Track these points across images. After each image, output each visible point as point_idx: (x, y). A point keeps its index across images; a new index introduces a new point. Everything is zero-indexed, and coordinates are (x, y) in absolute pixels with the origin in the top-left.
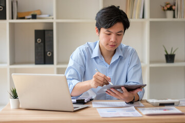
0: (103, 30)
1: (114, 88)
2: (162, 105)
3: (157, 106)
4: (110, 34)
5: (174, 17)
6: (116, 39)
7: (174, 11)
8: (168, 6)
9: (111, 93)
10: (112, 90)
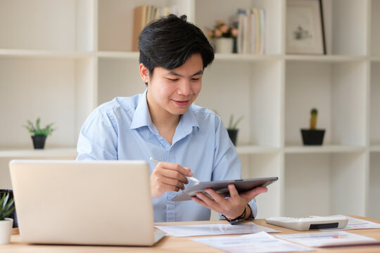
0: (160, 73)
1: (211, 188)
2: (314, 227)
3: (304, 231)
4: (177, 80)
5: (235, 50)
6: (191, 89)
7: (235, 39)
8: (225, 29)
9: (205, 200)
10: (209, 192)
